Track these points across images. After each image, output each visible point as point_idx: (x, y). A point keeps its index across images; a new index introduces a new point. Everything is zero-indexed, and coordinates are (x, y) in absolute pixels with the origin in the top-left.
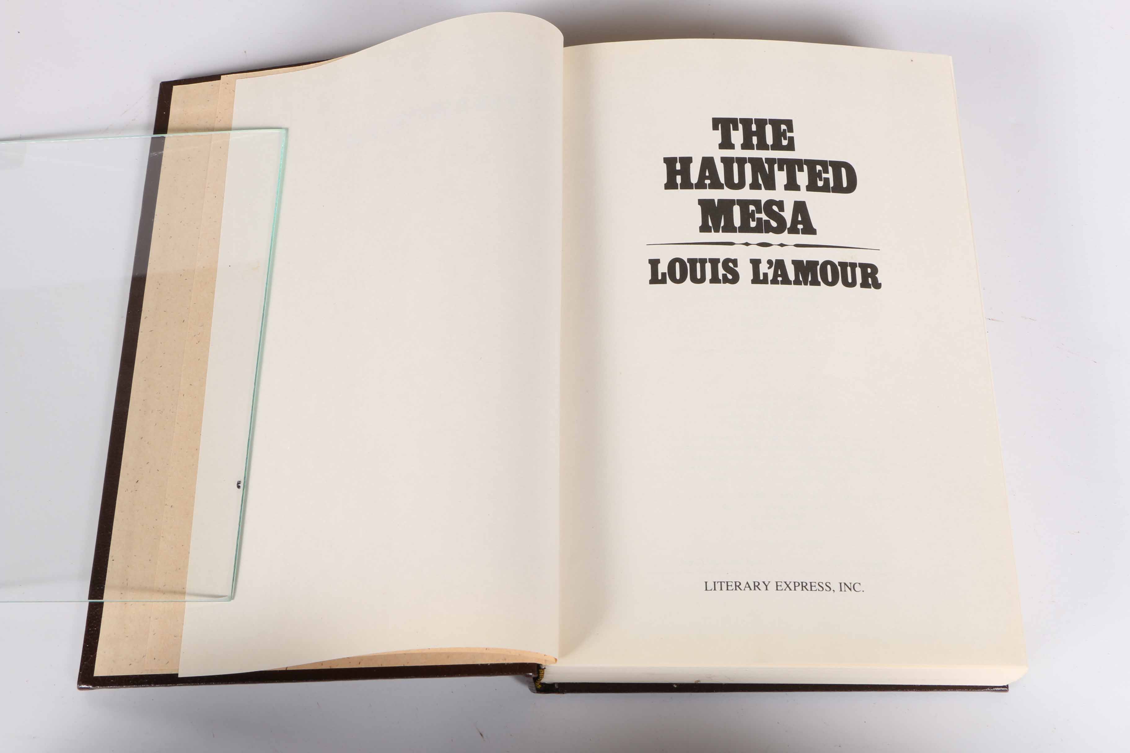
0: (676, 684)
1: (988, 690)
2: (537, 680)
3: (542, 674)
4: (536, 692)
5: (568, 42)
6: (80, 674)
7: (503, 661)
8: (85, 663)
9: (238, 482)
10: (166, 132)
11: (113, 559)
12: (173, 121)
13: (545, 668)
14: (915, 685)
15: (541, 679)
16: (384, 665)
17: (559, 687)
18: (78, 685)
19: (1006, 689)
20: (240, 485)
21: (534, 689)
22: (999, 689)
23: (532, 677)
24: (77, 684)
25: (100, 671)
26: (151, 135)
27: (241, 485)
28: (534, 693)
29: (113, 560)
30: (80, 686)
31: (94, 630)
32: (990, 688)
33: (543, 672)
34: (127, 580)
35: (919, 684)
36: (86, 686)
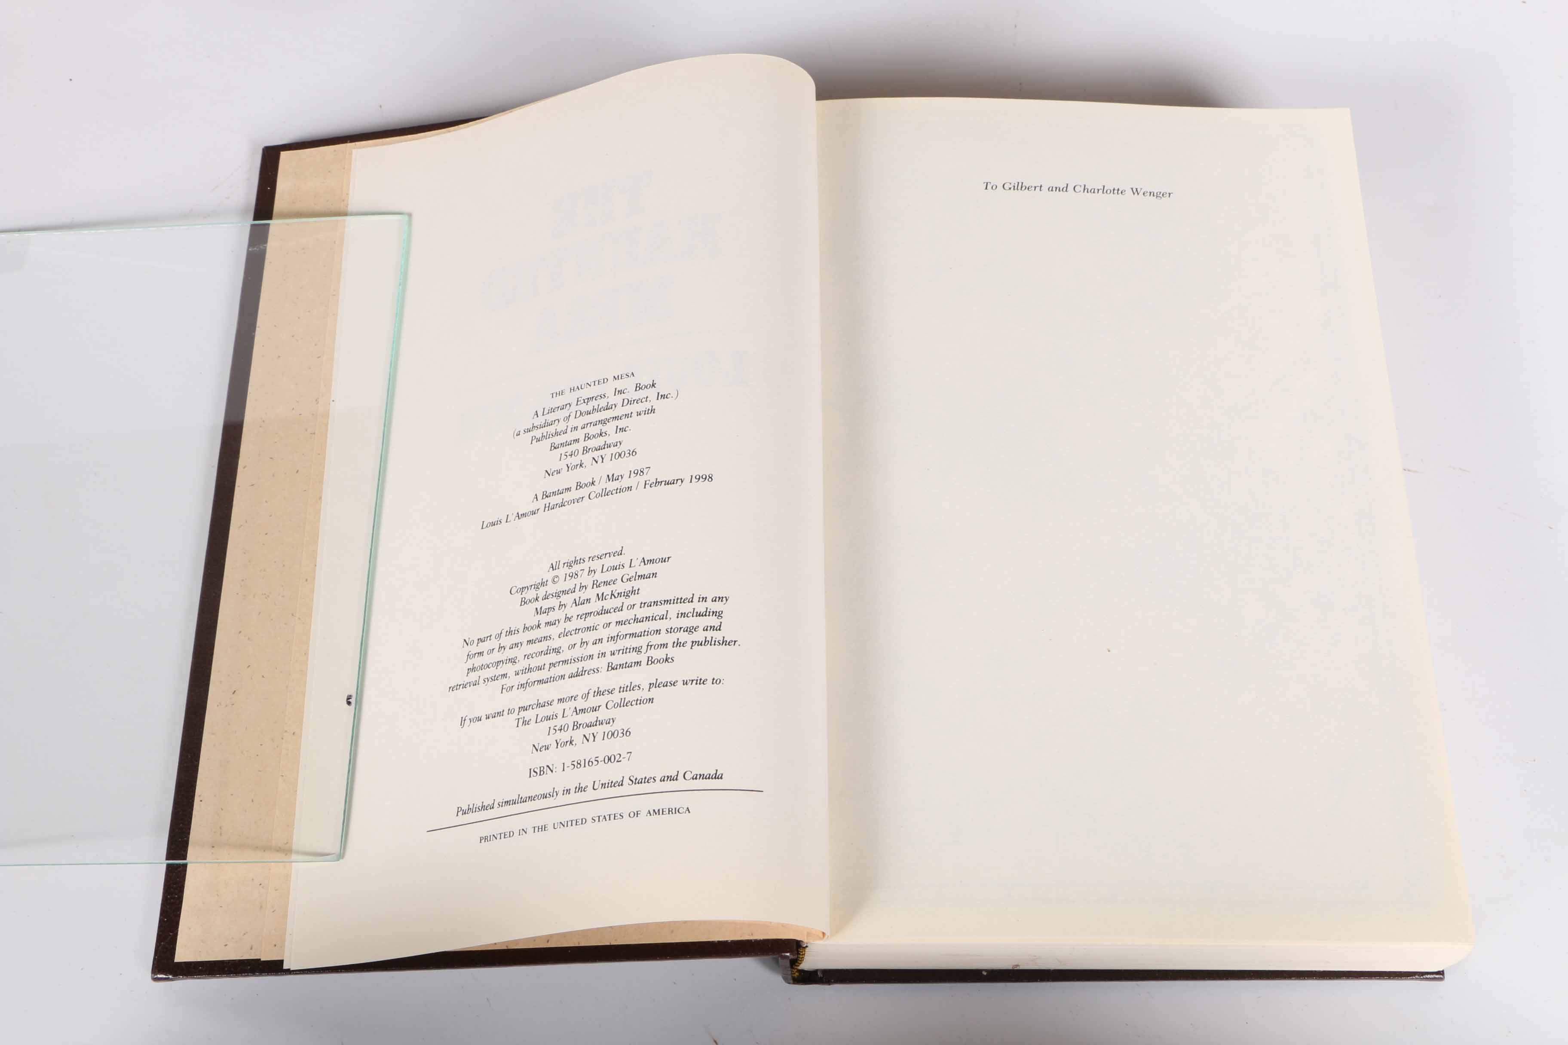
0: (986, 970)
1: (1417, 978)
2: (795, 964)
3: (802, 955)
4: (791, 981)
5: (822, 94)
6: (154, 959)
7: (749, 936)
8: (162, 943)
9: (348, 697)
10: (270, 218)
11: (201, 799)
12: (281, 201)
13: (807, 947)
14: (1315, 971)
15: (800, 964)
16: (582, 944)
17: (823, 976)
18: (153, 975)
19: (1441, 976)
20: (350, 700)
21: (790, 977)
22: (1432, 976)
23: (790, 958)
24: (151, 974)
25: (183, 954)
26: (249, 221)
27: (353, 700)
28: (789, 983)
29: (201, 801)
30: (156, 976)
31: (174, 898)
32: (1418, 975)
33: (803, 953)
34: (220, 828)
35: (1322, 969)
36: (164, 976)
